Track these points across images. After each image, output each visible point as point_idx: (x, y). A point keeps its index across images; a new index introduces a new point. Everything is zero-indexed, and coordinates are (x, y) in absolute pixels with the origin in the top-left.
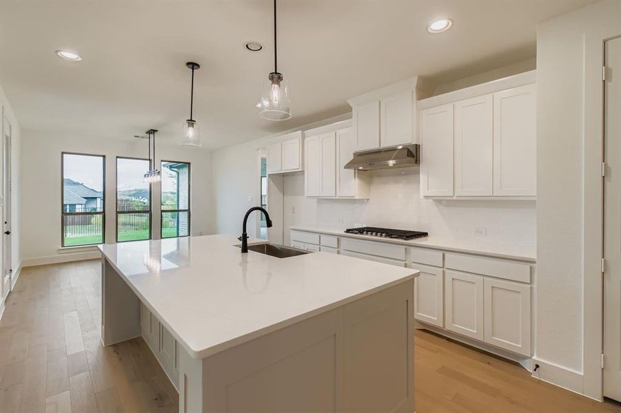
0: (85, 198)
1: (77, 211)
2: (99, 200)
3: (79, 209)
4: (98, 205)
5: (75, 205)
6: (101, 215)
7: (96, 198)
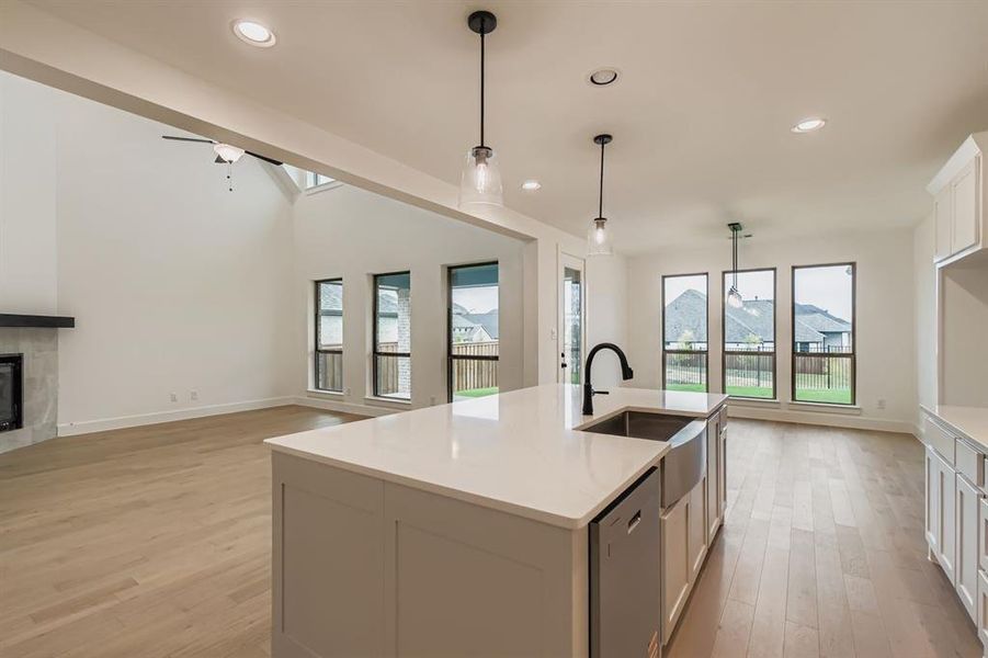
0: (824, 333)
1: (811, 351)
2: (845, 336)
3: (813, 348)
4: (845, 343)
5: (808, 343)
6: (849, 360)
7: (841, 333)
